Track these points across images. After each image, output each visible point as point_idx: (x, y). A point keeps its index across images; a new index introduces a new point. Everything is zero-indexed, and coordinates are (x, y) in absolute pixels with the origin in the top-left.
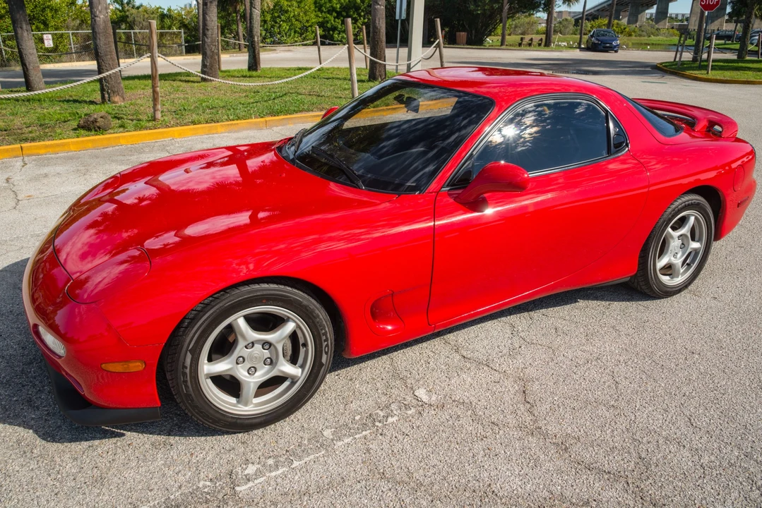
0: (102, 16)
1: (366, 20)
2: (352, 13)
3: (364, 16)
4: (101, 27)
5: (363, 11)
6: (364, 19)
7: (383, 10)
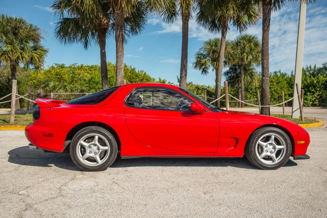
0: (120, 80)
1: (320, 93)
3: (320, 90)
4: (119, 84)
5: (318, 87)
6: (319, 92)
7: (267, 79)
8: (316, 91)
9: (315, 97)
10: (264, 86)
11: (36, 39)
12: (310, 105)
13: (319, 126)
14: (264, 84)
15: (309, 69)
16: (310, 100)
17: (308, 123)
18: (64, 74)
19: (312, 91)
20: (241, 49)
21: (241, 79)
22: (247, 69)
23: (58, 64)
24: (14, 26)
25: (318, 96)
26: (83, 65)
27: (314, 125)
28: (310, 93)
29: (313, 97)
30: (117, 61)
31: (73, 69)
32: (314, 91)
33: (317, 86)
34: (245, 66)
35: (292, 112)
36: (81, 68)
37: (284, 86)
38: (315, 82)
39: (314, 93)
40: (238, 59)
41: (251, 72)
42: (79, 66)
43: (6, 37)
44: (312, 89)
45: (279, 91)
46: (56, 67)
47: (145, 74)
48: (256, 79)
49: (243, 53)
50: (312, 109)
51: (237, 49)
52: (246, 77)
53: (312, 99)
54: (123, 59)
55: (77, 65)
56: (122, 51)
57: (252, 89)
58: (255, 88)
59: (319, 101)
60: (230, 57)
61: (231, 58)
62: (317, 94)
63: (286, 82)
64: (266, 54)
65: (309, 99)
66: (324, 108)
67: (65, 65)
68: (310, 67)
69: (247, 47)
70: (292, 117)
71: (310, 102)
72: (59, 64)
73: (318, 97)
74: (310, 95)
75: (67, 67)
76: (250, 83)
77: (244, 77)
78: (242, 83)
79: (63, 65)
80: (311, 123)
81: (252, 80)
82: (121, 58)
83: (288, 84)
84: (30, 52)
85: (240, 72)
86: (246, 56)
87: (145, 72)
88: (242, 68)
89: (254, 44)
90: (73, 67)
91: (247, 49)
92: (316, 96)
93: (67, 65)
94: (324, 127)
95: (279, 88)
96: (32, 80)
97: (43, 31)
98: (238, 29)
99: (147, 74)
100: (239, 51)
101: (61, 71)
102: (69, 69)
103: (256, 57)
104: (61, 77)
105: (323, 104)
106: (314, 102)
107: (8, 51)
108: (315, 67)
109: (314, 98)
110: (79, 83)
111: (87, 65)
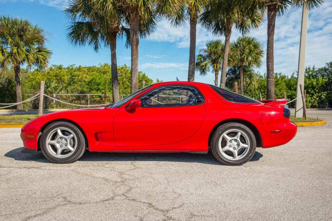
0: (135, 81)
2: (310, 91)
3: (319, 92)
4: (134, 85)
7: (272, 81)
8: (316, 92)
9: (314, 98)
10: (269, 87)
11: (40, 41)
12: (309, 107)
13: (322, 125)
14: (269, 85)
15: (308, 70)
16: (310, 101)
17: (312, 121)
18: (64, 76)
19: (312, 92)
20: (240, 51)
21: (240, 81)
22: (246, 70)
23: (55, 65)
24: (20, 28)
25: (317, 97)
26: (81, 66)
27: (318, 123)
28: (309, 94)
29: (312, 99)
30: (132, 64)
31: (70, 70)
32: (313, 92)
33: (316, 88)
34: (244, 67)
35: (296, 112)
36: (79, 69)
37: (283, 88)
38: (315, 83)
39: (313, 95)
40: (238, 61)
41: (250, 74)
42: (77, 67)
43: (12, 39)
44: (311, 90)
45: (278, 93)
46: (53, 68)
47: (144, 75)
48: (255, 80)
49: (243, 54)
50: (311, 110)
51: (237, 51)
52: (245, 78)
53: (311, 101)
54: (137, 62)
55: (75, 66)
56: (137, 55)
57: (250, 91)
58: (254, 90)
59: (318, 103)
60: (230, 59)
61: (232, 60)
62: (316, 96)
63: (285, 84)
64: (271, 57)
65: (308, 101)
66: (323, 110)
67: (62, 66)
68: (309, 69)
69: (247, 48)
70: (295, 117)
71: (310, 103)
72: (57, 65)
73: (318, 99)
74: (309, 96)
75: (65, 69)
76: (249, 85)
77: (243, 79)
78: (241, 84)
79: (61, 66)
80: (315, 122)
81: (251, 82)
82: (136, 61)
83: (286, 86)
84: (35, 53)
85: (239, 74)
86: (245, 58)
87: (143, 73)
88: (241, 69)
89: (253, 46)
90: (71, 68)
91: (247, 51)
92: (316, 98)
93: (65, 66)
94: (327, 125)
95: (278, 89)
96: (30, 81)
97: (47, 33)
98: (240, 32)
99: (146, 75)
100: (238, 52)
101: (60, 72)
102: (67, 70)
103: (255, 59)
104: (60, 79)
105: (322, 105)
106: (314, 103)
107: (15, 53)
108: (314, 69)
109: (314, 100)
110: (79, 84)
111: (85, 67)
